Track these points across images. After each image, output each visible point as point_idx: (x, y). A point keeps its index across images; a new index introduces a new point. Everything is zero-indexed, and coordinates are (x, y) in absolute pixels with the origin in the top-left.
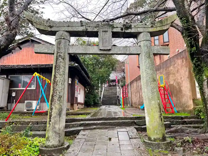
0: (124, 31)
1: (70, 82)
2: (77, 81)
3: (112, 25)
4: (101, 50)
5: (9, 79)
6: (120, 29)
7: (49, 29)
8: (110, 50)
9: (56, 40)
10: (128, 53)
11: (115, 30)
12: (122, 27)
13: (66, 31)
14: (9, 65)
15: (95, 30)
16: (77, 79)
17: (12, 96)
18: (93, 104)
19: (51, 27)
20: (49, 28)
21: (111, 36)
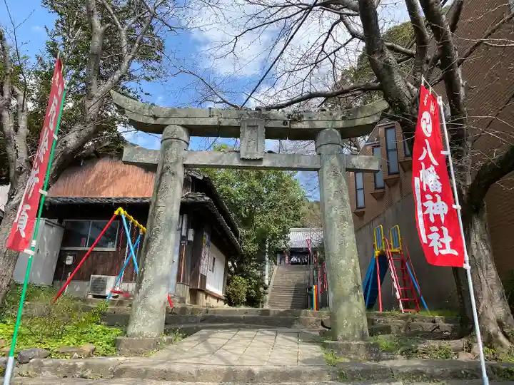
0: (288, 126)
1: (191, 238)
2: (206, 238)
3: (266, 115)
4: (243, 159)
5: (63, 227)
6: (282, 122)
7: (152, 121)
8: (261, 160)
9: (163, 142)
10: (295, 166)
11: (271, 124)
12: (286, 119)
13: (182, 126)
14: (67, 198)
15: (236, 123)
16: (208, 233)
17: (65, 264)
18: (245, 300)
19: (155, 117)
20: (152, 119)
21: (264, 135)
